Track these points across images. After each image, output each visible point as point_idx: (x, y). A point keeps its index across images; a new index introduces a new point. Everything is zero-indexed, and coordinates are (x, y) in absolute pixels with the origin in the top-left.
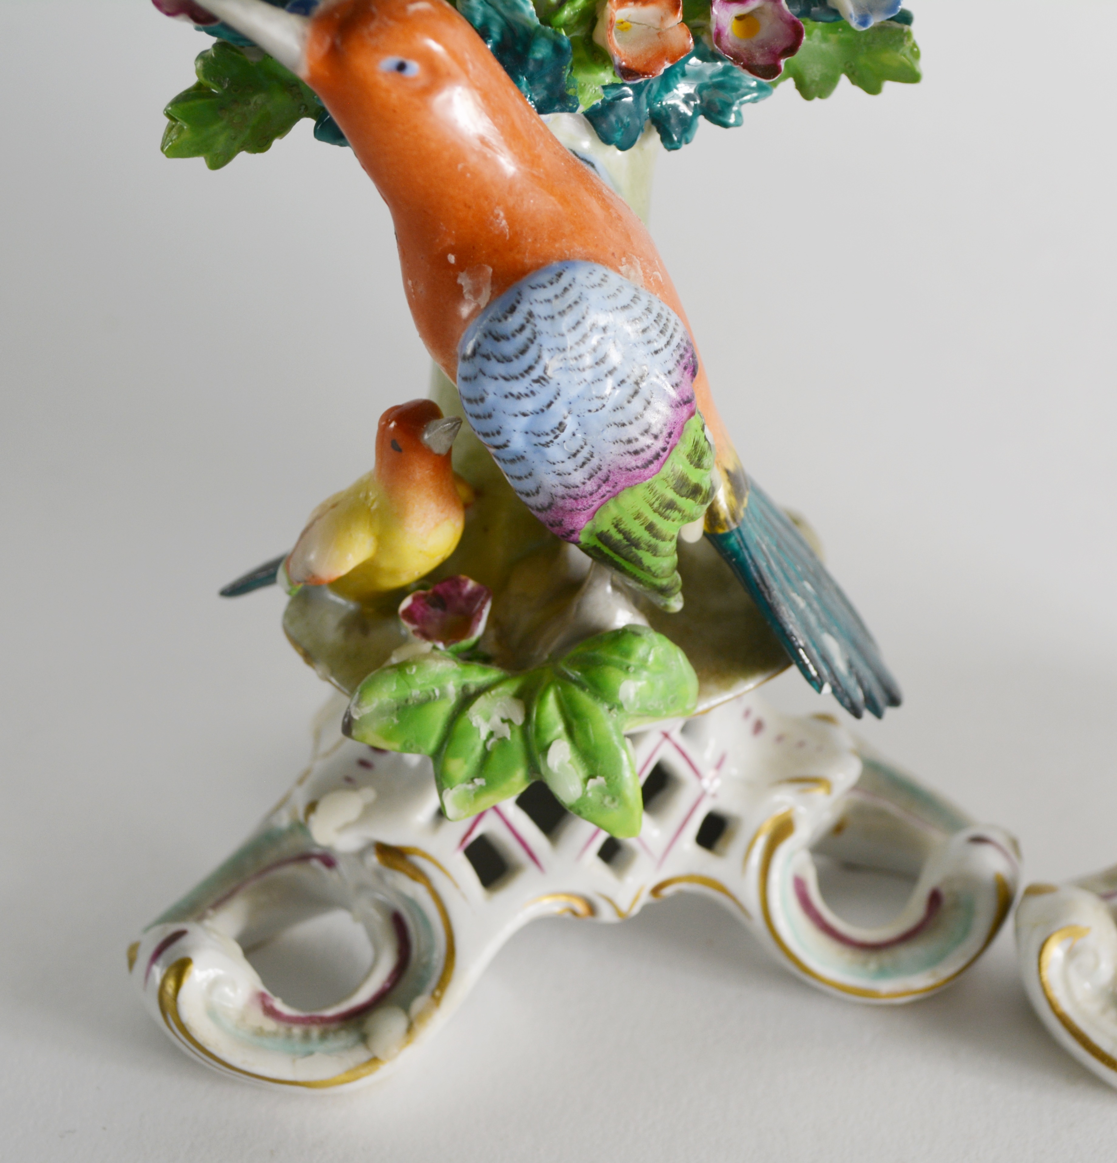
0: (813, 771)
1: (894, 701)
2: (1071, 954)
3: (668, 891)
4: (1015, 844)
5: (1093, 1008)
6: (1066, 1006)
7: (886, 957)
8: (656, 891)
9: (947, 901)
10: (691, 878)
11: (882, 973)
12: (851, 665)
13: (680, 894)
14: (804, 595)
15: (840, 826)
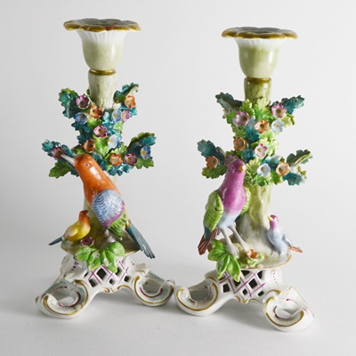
0: (142, 270)
3: (120, 288)
5: (185, 301)
6: (181, 301)
7: (155, 298)
8: (118, 288)
9: (163, 290)
10: (123, 286)
11: (154, 300)
13: (122, 288)
15: (147, 283)
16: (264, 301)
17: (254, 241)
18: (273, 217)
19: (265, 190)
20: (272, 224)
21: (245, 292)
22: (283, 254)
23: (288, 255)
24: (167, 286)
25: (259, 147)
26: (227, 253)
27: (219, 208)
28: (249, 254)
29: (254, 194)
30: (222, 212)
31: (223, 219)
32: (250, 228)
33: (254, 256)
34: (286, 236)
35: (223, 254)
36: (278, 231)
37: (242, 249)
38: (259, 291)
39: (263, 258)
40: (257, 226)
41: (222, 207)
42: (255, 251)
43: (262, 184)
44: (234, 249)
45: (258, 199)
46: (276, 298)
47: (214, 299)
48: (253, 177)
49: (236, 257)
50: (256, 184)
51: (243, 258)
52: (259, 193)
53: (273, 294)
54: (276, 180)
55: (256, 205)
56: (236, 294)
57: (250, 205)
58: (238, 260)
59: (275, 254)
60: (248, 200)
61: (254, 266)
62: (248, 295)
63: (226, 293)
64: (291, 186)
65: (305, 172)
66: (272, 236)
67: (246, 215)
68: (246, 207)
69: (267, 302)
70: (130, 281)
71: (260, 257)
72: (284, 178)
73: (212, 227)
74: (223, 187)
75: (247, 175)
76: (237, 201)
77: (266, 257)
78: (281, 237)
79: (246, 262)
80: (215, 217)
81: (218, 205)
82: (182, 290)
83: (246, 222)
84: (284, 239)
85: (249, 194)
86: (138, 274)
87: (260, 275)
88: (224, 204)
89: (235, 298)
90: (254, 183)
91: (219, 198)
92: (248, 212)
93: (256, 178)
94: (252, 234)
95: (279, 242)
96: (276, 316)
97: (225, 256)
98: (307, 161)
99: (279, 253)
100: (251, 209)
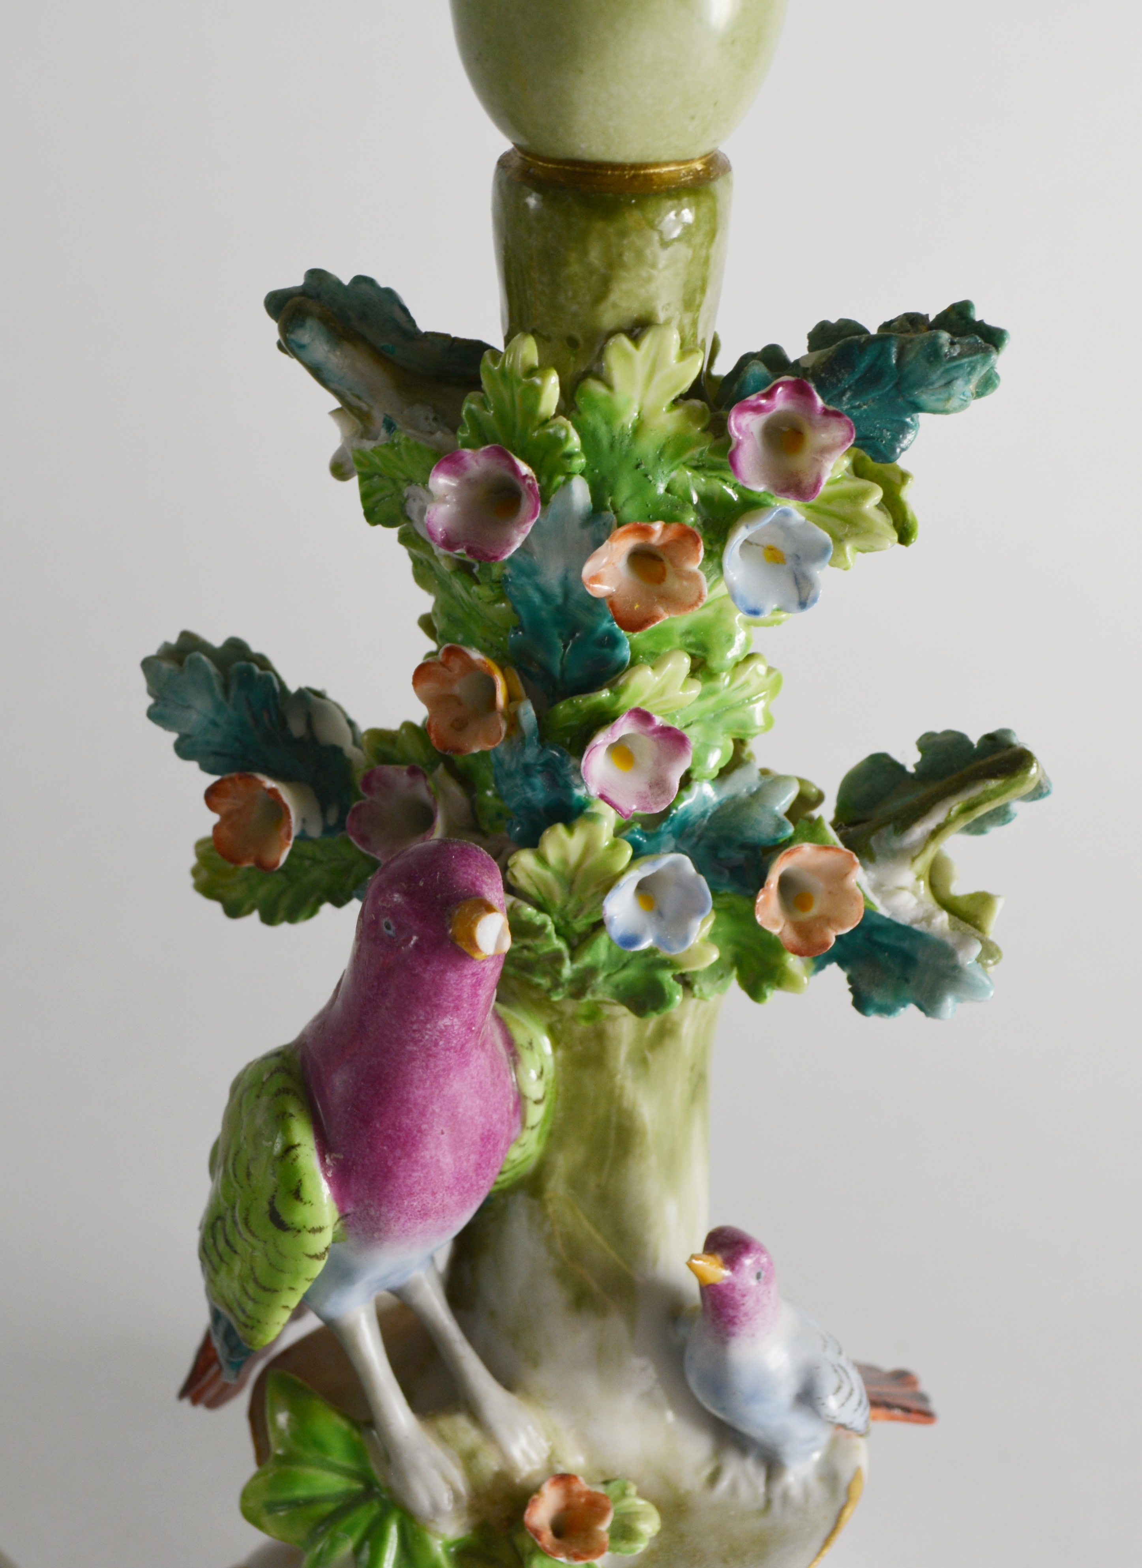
18: (726, 1244)
19: (664, 1034)
20: (717, 1300)
22: (798, 1473)
23: (829, 1476)
25: (624, 727)
26: (379, 1493)
27: (302, 1215)
28: (543, 1512)
29: (586, 1058)
30: (325, 1238)
31: (339, 1272)
32: (554, 1293)
33: (577, 1524)
35: (347, 1504)
37: (490, 1463)
40: (610, 1283)
41: (322, 1204)
43: (644, 998)
44: (435, 1471)
45: (613, 1097)
48: (578, 943)
49: (448, 1532)
50: (600, 992)
54: (755, 969)
55: (600, 1135)
57: (555, 1138)
59: (742, 1475)
64: (872, 1020)
65: (983, 900)
66: (720, 1385)
67: (520, 1207)
71: (625, 1531)
73: (258, 1323)
78: (784, 1391)
80: (278, 1270)
81: (294, 1191)
83: (523, 1255)
84: (807, 1398)
85: (541, 1072)
88: (341, 1179)
90: (581, 985)
91: (302, 1134)
92: (533, 1181)
93: (598, 951)
94: (569, 1338)
97: (363, 1517)
98: (1001, 815)
99: (771, 1468)
100: (563, 1163)
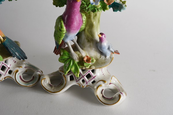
0: (20, 66)
1: (26, 58)
2: (44, 81)
3: (6, 78)
4: (42, 71)
5: (46, 86)
6: (44, 86)
7: (28, 83)
8: (5, 78)
9: (34, 77)
10: (8, 77)
11: (28, 84)
12: (19, 55)
13: (8, 78)
14: (13, 49)
15: (26, 71)
16: (95, 87)
17: (89, 49)
18: (102, 34)
19: (96, 15)
20: (101, 39)
21: (83, 81)
22: (108, 57)
23: (111, 57)
24: (36, 75)
26: (71, 58)
27: (62, 29)
28: (85, 59)
29: (89, 18)
30: (65, 32)
31: (66, 37)
32: (86, 41)
33: (88, 60)
34: (111, 47)
35: (68, 59)
36: (105, 44)
37: (80, 55)
38: (92, 81)
39: (95, 61)
40: (91, 40)
41: (64, 28)
42: (89, 56)
43: (94, 11)
44: (75, 56)
45: (91, 21)
46: (103, 85)
47: (64, 85)
48: (88, 5)
49: (77, 61)
50: (90, 11)
51: (81, 61)
52: (92, 17)
53: (101, 83)
54: (104, 8)
55: (90, 25)
56: (78, 82)
57: (86, 26)
58: (78, 63)
59: (103, 57)
60: (84, 22)
61: (88, 67)
62: (86, 83)
63: (72, 82)
64: (115, 12)
65: (125, 2)
66: (101, 47)
67: (83, 32)
68: (83, 27)
69: (97, 88)
70: (12, 74)
71: (92, 61)
72: (110, 7)
73: (59, 41)
74: (65, 14)
75: (82, 4)
76: (75, 24)
77: (97, 60)
78: (107, 48)
79: (83, 65)
80: (60, 35)
81: (62, 27)
82: (45, 79)
83: (83, 37)
84: (109, 48)
85: (84, 18)
86: (17, 69)
87: (93, 71)
88: (66, 26)
89: (77, 84)
90: (88, 10)
91: (62, 22)
92: (84, 30)
93: (90, 6)
94: (88, 45)
95: (106, 50)
96: (103, 96)
97: (69, 60)
99: (106, 56)
100: (87, 28)
